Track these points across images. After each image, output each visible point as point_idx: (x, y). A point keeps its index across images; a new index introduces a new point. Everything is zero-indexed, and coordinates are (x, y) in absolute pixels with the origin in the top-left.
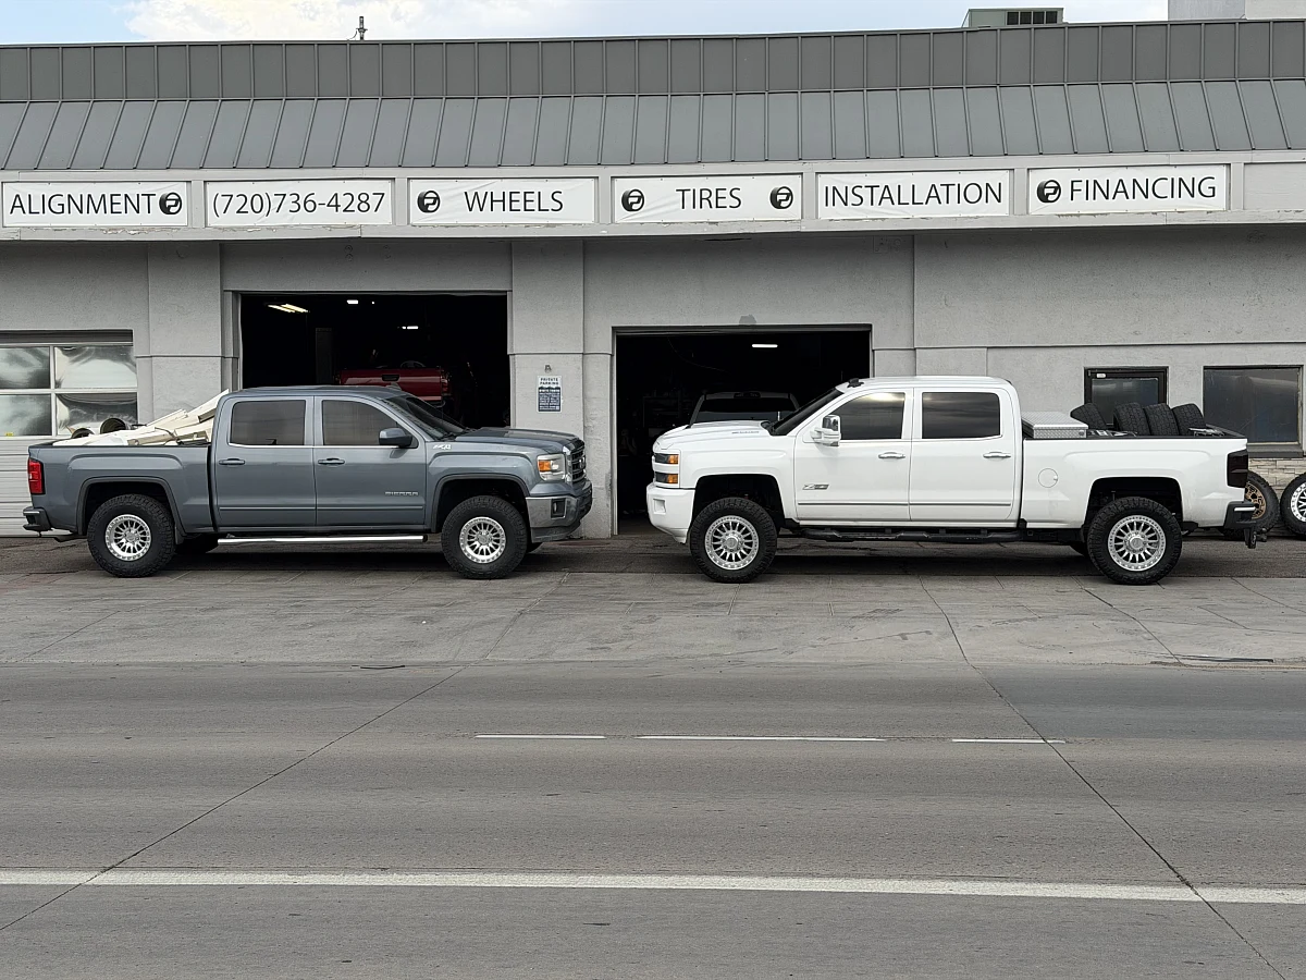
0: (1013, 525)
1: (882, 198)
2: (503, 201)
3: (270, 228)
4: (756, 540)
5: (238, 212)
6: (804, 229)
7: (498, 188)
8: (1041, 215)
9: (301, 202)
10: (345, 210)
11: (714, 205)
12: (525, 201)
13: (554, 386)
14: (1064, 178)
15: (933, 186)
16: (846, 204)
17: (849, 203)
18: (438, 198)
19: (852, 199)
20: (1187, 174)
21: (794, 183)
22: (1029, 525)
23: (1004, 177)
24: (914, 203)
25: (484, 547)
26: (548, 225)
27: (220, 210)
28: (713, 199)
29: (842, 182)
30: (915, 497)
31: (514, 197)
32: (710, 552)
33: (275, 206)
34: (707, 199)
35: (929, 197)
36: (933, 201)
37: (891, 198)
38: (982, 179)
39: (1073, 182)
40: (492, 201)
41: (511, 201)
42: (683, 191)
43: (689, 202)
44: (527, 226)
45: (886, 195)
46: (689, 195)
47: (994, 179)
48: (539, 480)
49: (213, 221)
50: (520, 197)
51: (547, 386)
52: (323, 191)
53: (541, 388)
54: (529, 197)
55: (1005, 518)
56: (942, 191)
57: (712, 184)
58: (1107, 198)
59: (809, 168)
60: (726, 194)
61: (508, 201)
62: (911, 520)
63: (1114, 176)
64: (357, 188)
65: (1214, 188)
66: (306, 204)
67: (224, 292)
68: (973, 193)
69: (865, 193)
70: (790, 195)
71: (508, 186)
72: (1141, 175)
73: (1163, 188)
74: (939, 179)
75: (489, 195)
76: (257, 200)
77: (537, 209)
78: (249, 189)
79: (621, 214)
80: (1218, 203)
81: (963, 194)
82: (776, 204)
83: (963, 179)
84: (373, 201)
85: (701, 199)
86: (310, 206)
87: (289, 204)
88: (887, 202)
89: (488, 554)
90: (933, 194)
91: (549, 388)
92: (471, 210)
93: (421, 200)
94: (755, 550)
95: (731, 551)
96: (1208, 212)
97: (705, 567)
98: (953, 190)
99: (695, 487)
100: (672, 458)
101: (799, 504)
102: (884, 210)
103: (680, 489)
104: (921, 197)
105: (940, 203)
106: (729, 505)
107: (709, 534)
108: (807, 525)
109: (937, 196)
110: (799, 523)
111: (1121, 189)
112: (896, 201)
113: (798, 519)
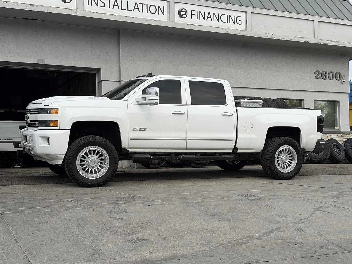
0: (231, 151)
1: (114, 5)
4: (107, 161)
6: (78, 14)
8: (180, 23)
14: (189, 8)
15: (136, 3)
16: (97, 6)
17: (99, 5)
20: (232, 14)
22: (239, 151)
23: (165, 4)
24: (128, 10)
30: (191, 135)
32: (79, 168)
35: (135, 8)
36: (136, 10)
37: (118, 6)
38: (156, 3)
39: (192, 11)
45: (116, 4)
47: (161, 4)
56: (140, 6)
58: (204, 19)
62: (186, 149)
63: (207, 10)
65: (241, 21)
68: (153, 9)
69: (106, 2)
72: (217, 12)
73: (224, 18)
80: (243, 27)
81: (149, 9)
83: (149, 2)
88: (116, 7)
90: (136, 7)
94: (107, 166)
95: (92, 167)
96: (240, 30)
97: (76, 178)
98: (145, 6)
99: (70, 128)
100: (53, 111)
101: (131, 139)
102: (114, 11)
103: (59, 130)
104: (131, 7)
105: (139, 12)
106: (92, 139)
107: (79, 158)
108: (132, 152)
109: (138, 8)
110: (129, 150)
111: (209, 16)
112: (120, 8)
113: (129, 148)
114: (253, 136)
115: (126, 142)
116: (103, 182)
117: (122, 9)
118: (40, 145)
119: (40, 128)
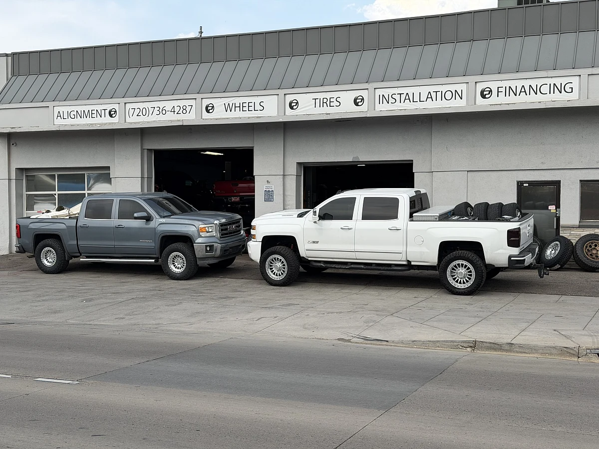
1: (405, 99)
2: (240, 107)
3: (148, 122)
4: (286, 267)
5: (137, 116)
6: (368, 116)
7: (238, 101)
8: (482, 105)
10: (177, 113)
11: (329, 105)
12: (249, 106)
13: (271, 190)
14: (494, 86)
15: (430, 92)
16: (388, 103)
17: (390, 102)
18: (213, 107)
19: (391, 100)
20: (558, 81)
21: (364, 94)
22: (412, 263)
23: (464, 87)
24: (420, 101)
26: (258, 117)
27: (131, 115)
28: (328, 103)
29: (386, 92)
30: (358, 248)
31: (244, 105)
32: (268, 271)
33: (151, 113)
34: (326, 103)
35: (427, 98)
36: (429, 100)
37: (409, 99)
38: (453, 88)
39: (498, 88)
40: (235, 107)
41: (243, 107)
42: (315, 99)
43: (318, 104)
44: (249, 118)
45: (407, 98)
46: (318, 101)
47: (458, 87)
48: (200, 236)
49: (128, 120)
50: (246, 105)
51: (268, 190)
52: (169, 105)
53: (265, 191)
54: (250, 104)
55: (400, 259)
56: (434, 95)
57: (328, 95)
58: (516, 95)
59: (371, 86)
60: (334, 100)
61: (241, 107)
62: (357, 259)
63: (519, 84)
64: (182, 103)
65: (572, 88)
66: (162, 111)
67: (142, 150)
68: (448, 95)
69: (397, 97)
70: (363, 99)
71: (242, 100)
72: (533, 83)
73: (545, 89)
74: (432, 89)
75: (234, 104)
76: (144, 110)
77: (253, 110)
78: (141, 106)
79: (289, 111)
80: (574, 96)
81: (443, 96)
82: (356, 104)
83: (444, 88)
84: (188, 109)
85: (323, 103)
86: (164, 112)
87: (156, 112)
88: (407, 101)
90: (429, 96)
92: (226, 111)
93: (207, 108)
94: (286, 271)
95: (277, 271)
96: (568, 101)
98: (439, 94)
99: (261, 241)
101: (306, 250)
102: (405, 105)
103: (256, 241)
104: (423, 98)
105: (432, 101)
106: (275, 249)
107: (268, 263)
109: (431, 98)
110: (307, 259)
111: (523, 90)
112: (412, 100)
113: (307, 257)
114: (424, 249)
116: (283, 283)
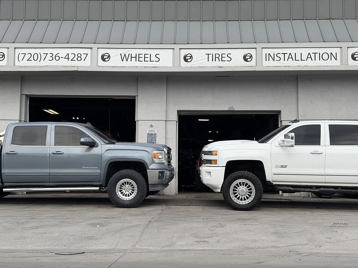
1: (289, 58)
2: (136, 57)
3: (40, 67)
4: (254, 191)
5: (28, 60)
6: (257, 70)
7: (134, 52)
8: (354, 65)
9: (54, 57)
10: (71, 60)
11: (220, 60)
12: (145, 58)
13: (154, 133)
15: (309, 53)
16: (274, 60)
17: (275, 60)
18: (109, 56)
19: (276, 58)
21: (253, 52)
23: (338, 50)
24: (301, 60)
25: (127, 193)
26: (154, 67)
27: (20, 60)
28: (220, 58)
29: (272, 52)
31: (140, 56)
32: (232, 196)
33: (43, 58)
34: (218, 58)
35: (308, 58)
37: (292, 58)
38: (329, 51)
40: (131, 57)
41: (139, 57)
42: (208, 54)
43: (210, 59)
44: (145, 67)
45: (290, 57)
46: (210, 56)
47: (334, 51)
48: (153, 162)
49: (17, 63)
50: (143, 56)
51: (151, 133)
52: (63, 53)
53: (149, 134)
54: (146, 56)
56: (313, 56)
57: (220, 52)
59: (259, 46)
60: (226, 56)
61: (137, 58)
62: (326, 183)
64: (76, 51)
66: (56, 57)
67: (22, 95)
68: (325, 57)
69: (282, 56)
70: (251, 56)
71: (138, 52)
74: (311, 51)
75: (130, 55)
76: (36, 55)
77: (149, 61)
78: (33, 51)
79: (183, 63)
81: (321, 57)
82: (246, 60)
83: (321, 51)
84: (83, 57)
85: (216, 58)
86: (57, 58)
87: (49, 57)
88: (290, 60)
89: (129, 196)
90: (309, 56)
91: (152, 134)
92: (123, 61)
93: (102, 57)
94: (253, 195)
95: (242, 195)
97: (230, 203)
98: (317, 55)
99: (225, 166)
100: (214, 153)
101: (273, 174)
102: (289, 63)
103: (218, 167)
104: (304, 57)
105: (312, 60)
106: (241, 174)
107: (232, 188)
108: (276, 184)
109: (311, 58)
110: (273, 183)
112: (294, 59)
113: (273, 181)
115: (270, 176)
116: (250, 207)
117: (296, 60)
118: (206, 178)
119: (206, 165)
